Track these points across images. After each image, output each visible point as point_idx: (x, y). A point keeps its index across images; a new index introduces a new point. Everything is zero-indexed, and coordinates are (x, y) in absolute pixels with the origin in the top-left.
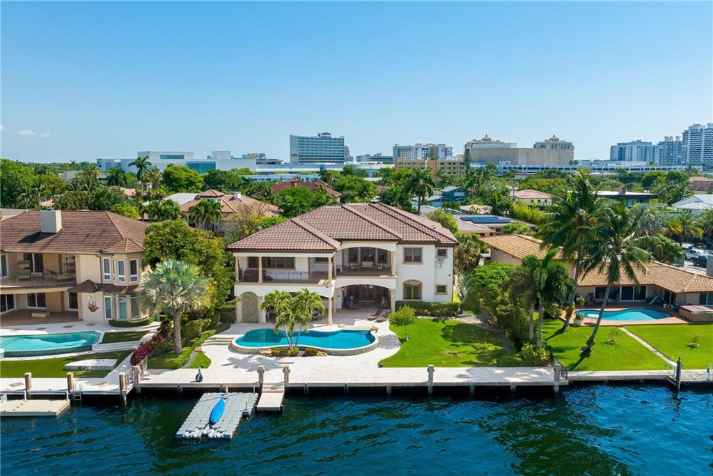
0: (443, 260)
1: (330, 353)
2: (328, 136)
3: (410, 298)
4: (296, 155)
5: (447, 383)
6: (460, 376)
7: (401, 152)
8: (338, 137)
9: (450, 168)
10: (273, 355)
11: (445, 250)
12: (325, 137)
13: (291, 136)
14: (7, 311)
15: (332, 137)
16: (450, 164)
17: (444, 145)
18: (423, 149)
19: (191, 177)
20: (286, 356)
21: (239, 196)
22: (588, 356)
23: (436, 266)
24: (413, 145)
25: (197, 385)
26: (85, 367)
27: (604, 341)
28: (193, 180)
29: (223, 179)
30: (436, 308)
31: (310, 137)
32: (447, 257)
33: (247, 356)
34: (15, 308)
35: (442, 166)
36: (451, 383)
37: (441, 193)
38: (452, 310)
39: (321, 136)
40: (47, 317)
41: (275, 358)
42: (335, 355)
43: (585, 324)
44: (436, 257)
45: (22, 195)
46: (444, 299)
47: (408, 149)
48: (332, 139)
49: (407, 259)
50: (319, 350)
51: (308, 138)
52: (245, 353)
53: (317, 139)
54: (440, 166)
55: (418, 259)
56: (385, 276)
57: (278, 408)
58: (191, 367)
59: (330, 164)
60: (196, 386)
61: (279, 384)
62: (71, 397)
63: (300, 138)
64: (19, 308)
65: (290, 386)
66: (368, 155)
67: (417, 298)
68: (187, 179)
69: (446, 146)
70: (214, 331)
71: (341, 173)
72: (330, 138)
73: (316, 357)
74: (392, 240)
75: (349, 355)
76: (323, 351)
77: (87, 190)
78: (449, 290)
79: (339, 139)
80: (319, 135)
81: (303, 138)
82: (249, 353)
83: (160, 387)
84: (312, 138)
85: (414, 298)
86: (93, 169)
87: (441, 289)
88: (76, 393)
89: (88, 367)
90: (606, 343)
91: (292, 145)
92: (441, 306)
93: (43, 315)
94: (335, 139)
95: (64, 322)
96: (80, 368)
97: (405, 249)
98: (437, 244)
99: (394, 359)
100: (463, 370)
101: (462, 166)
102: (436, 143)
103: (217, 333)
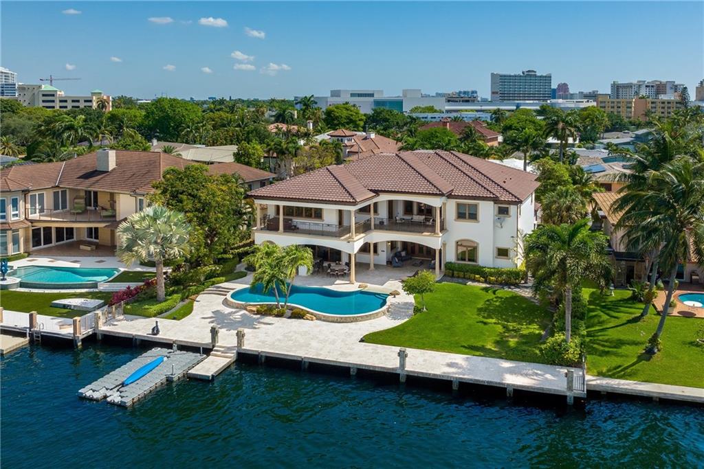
0: (504, 220)
1: (319, 318)
2: (533, 73)
3: (465, 260)
4: (497, 93)
5: (422, 373)
6: (451, 365)
7: (621, 90)
8: (544, 75)
9: (663, 108)
10: (258, 312)
11: (508, 208)
12: (530, 75)
13: (493, 75)
14: (65, 241)
15: (538, 74)
16: (663, 103)
17: (674, 82)
18: (646, 86)
19: (352, 115)
20: (270, 315)
21: (373, 136)
22: (648, 360)
23: (495, 226)
24: (635, 82)
25: (152, 338)
26: (68, 306)
27: (689, 340)
28: (353, 118)
29: (388, 117)
30: (492, 274)
31: (512, 74)
32: (510, 217)
33: (234, 310)
34: (75, 239)
35: (653, 105)
36: (426, 374)
37: (634, 136)
38: (512, 279)
39: (526, 73)
40: (92, 250)
41: (259, 316)
42: (324, 321)
43: (679, 313)
44: (495, 216)
45: (185, 130)
46: (504, 264)
47: (629, 86)
48: (538, 77)
49: (461, 216)
50: (308, 312)
51: (510, 76)
52: (233, 307)
53: (521, 76)
54: (650, 105)
55: (473, 216)
56: (429, 234)
57: (209, 377)
58: (166, 318)
59: (531, 102)
60: (150, 340)
61: (230, 349)
62: (31, 335)
63: (501, 76)
64: (78, 239)
65: (242, 352)
66: (581, 93)
67: (473, 261)
68: (348, 118)
69: (676, 83)
70: (224, 278)
71: (536, 111)
72: (535, 76)
73: (302, 320)
74: (436, 195)
75: (340, 322)
76: (312, 314)
77: (240, 127)
78: (511, 254)
79: (546, 77)
80: (523, 73)
81: (505, 76)
82: (237, 308)
83: (117, 335)
84: (515, 76)
85: (469, 260)
86: (260, 107)
87: (503, 253)
88: (37, 333)
89: (71, 305)
90: (692, 343)
91: (493, 83)
92: (499, 273)
93: (89, 248)
94: (540, 77)
95: (99, 256)
96: (65, 306)
97: (458, 205)
98: (496, 200)
99: (387, 333)
100: (459, 358)
101: (678, 105)
102: (664, 80)
103: (226, 281)
